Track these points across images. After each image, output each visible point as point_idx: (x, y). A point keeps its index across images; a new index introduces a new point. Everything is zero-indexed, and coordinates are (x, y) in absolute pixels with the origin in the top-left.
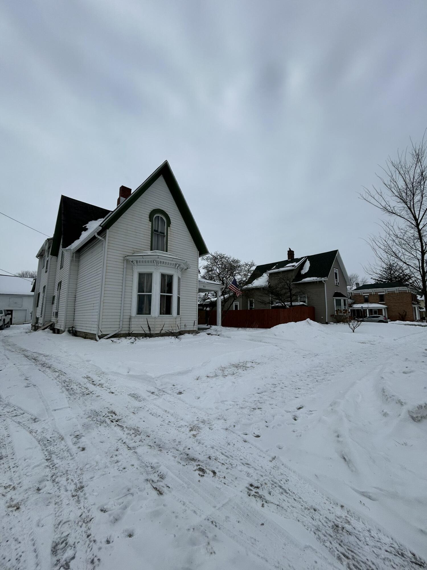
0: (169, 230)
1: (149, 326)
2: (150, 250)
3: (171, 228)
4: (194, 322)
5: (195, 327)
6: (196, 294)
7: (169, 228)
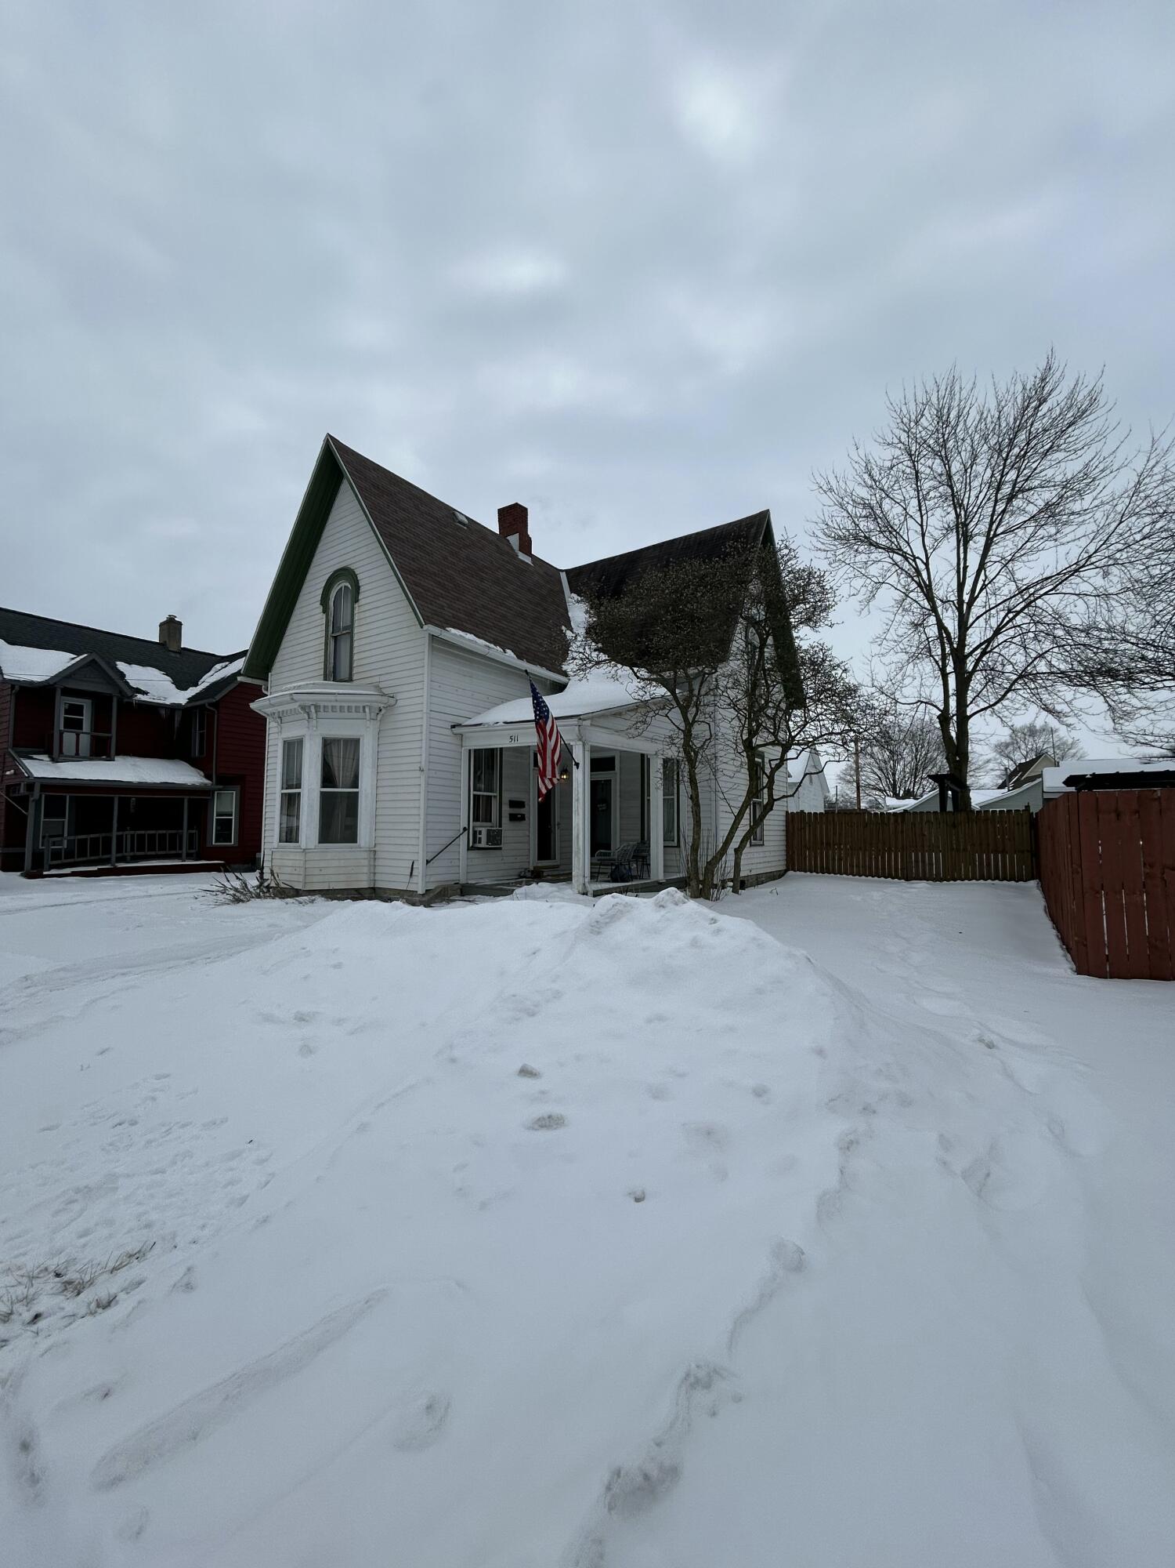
0: (356, 611)
3: (360, 602)
4: (413, 865)
5: (414, 880)
6: (418, 774)
7: (356, 605)
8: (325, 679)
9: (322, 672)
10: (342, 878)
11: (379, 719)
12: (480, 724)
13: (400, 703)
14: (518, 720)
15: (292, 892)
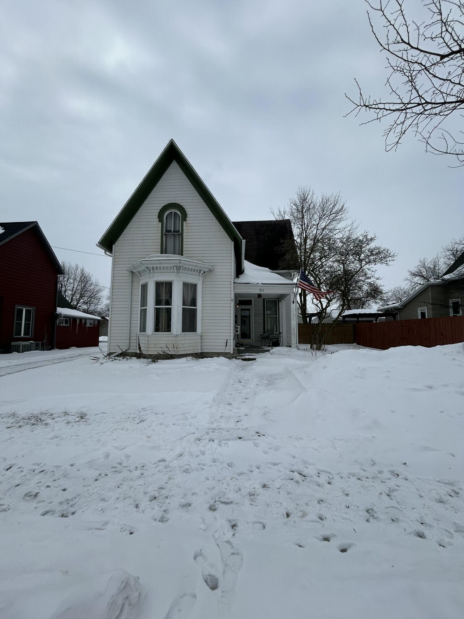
0: (184, 225)
1: (139, 345)
2: (160, 252)
3: (188, 222)
4: (227, 342)
5: (228, 347)
6: (229, 302)
7: (184, 222)
8: (162, 253)
9: (160, 250)
10: (191, 348)
11: (203, 276)
12: (249, 283)
13: (215, 270)
14: (268, 283)
15: (170, 356)
